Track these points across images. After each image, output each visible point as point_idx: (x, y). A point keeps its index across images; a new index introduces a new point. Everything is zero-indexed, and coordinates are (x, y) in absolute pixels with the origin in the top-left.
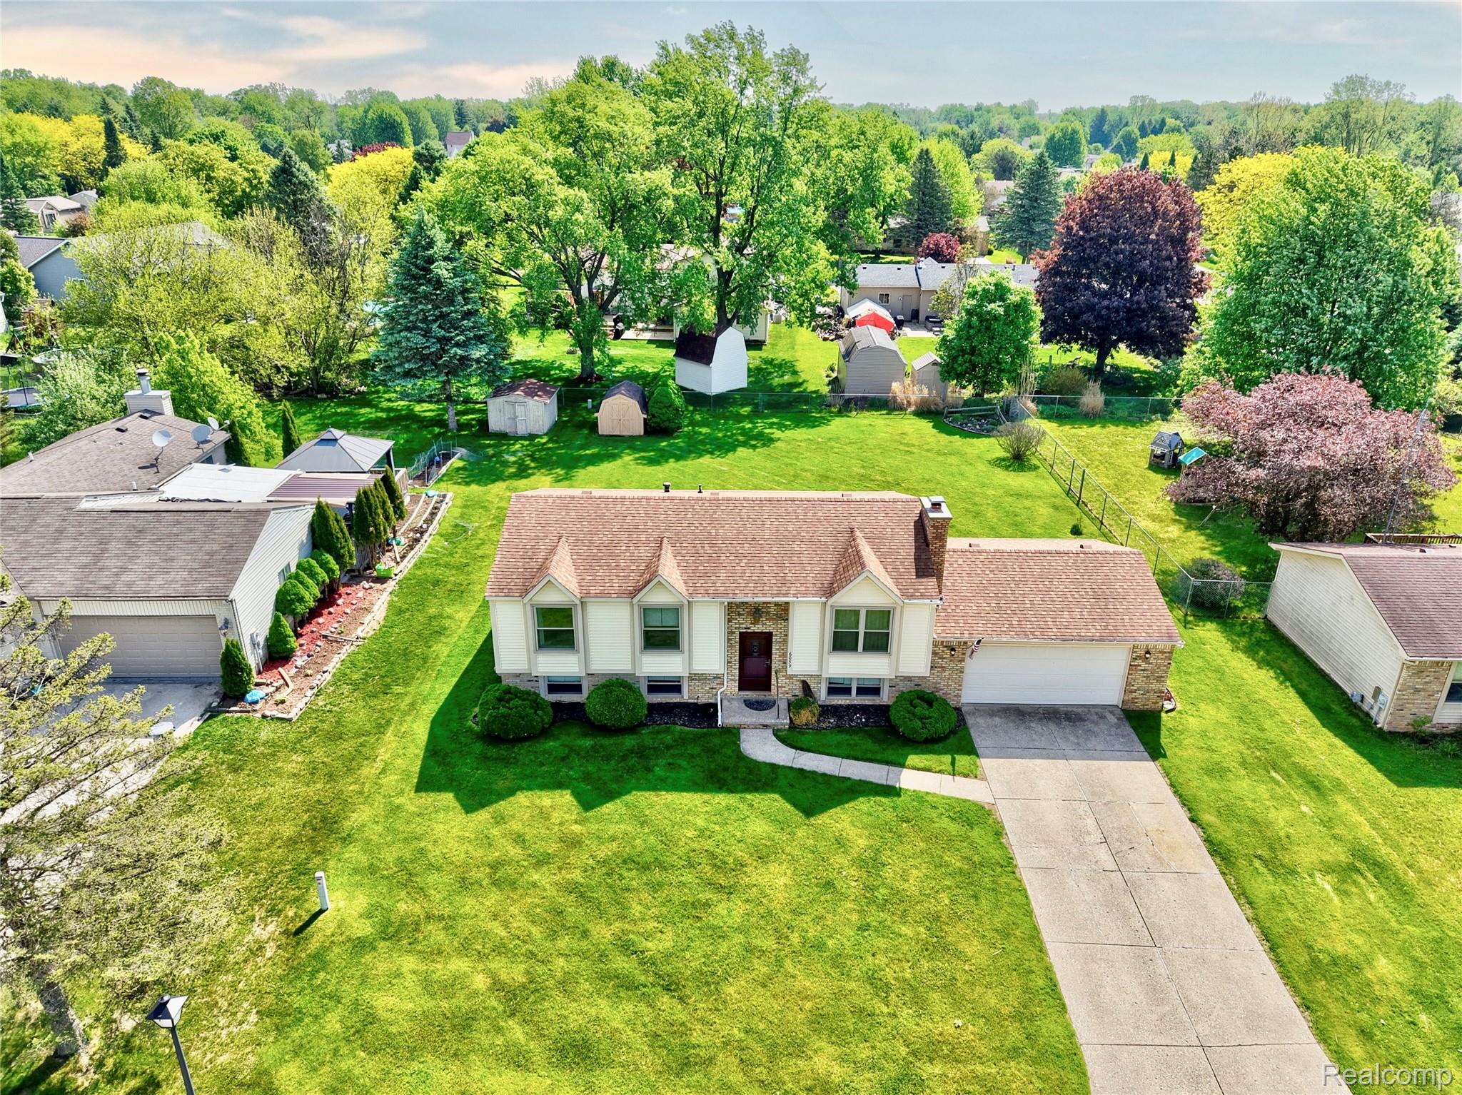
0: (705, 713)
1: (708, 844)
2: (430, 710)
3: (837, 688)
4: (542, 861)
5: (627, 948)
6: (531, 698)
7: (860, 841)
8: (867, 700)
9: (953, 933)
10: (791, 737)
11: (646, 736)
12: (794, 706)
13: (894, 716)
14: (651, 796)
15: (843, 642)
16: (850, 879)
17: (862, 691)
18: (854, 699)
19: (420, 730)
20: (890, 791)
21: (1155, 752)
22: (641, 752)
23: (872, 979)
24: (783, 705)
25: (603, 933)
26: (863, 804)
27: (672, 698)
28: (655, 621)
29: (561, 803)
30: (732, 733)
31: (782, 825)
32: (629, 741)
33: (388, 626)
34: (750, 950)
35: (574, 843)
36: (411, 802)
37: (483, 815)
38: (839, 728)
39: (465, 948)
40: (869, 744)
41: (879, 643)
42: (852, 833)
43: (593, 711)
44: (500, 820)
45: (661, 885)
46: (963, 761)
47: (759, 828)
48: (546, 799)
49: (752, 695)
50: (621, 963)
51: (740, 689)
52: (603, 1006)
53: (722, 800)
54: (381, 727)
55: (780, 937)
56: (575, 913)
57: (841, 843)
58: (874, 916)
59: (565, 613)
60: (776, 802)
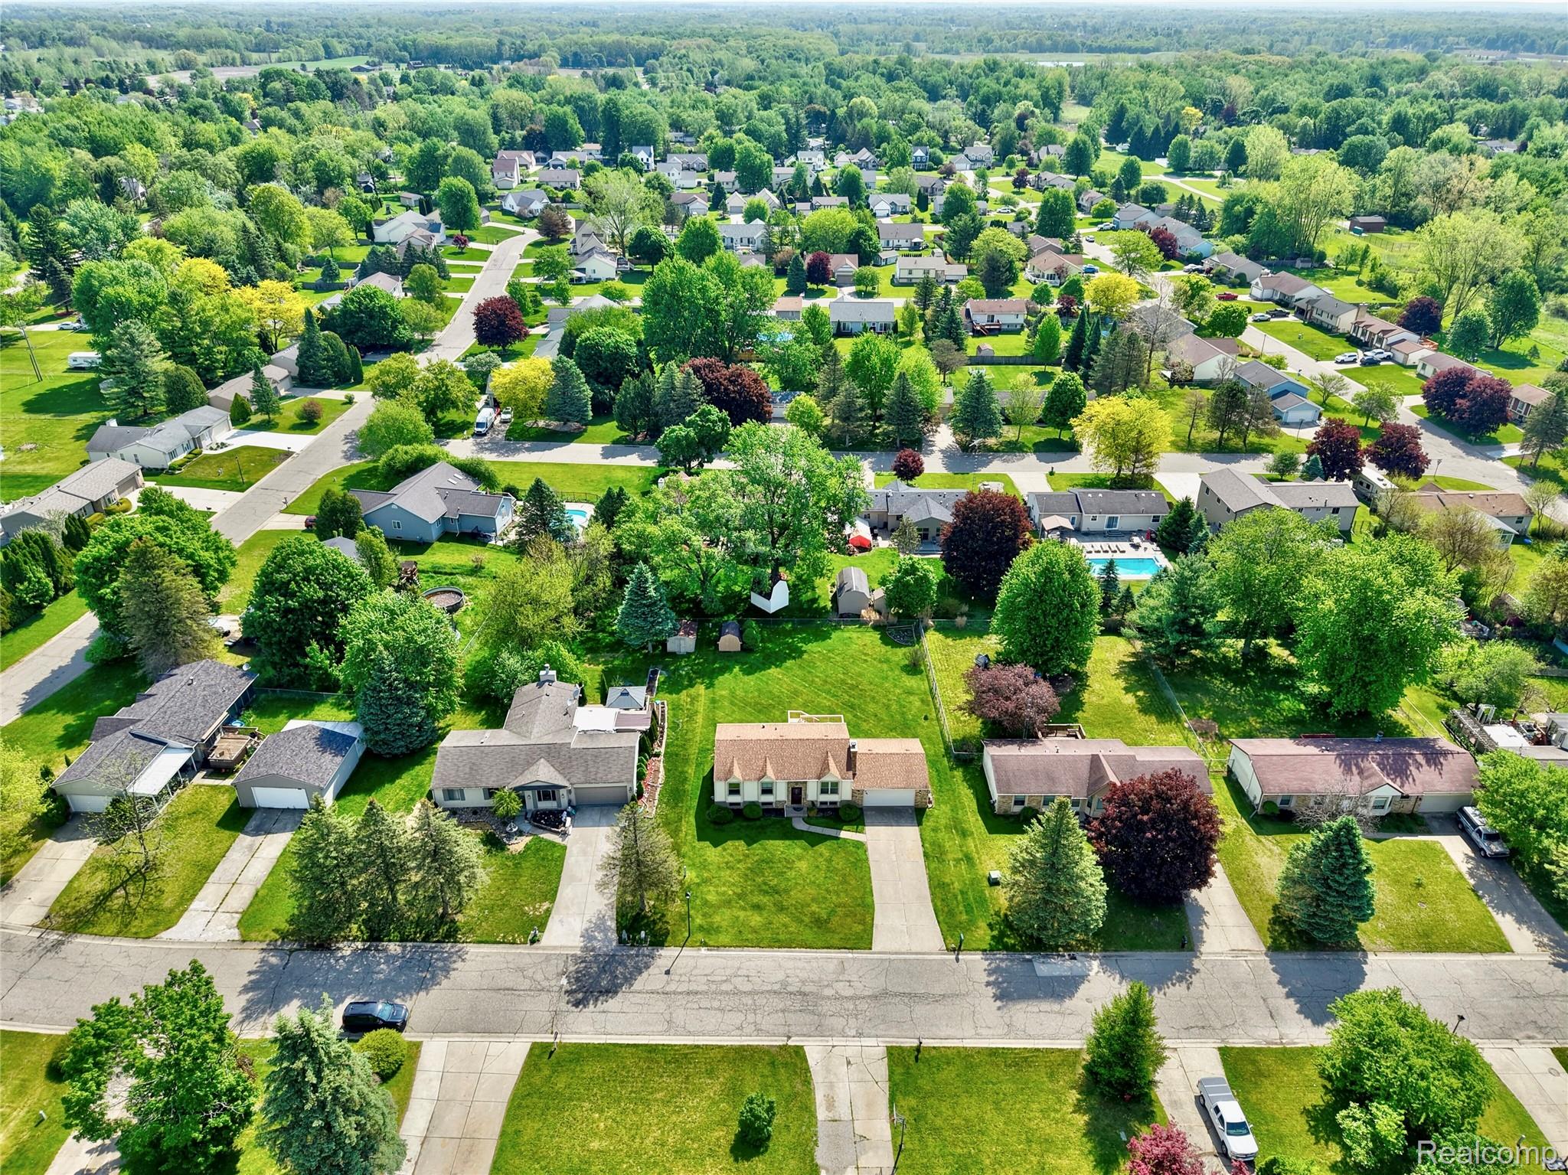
0: (779, 812)
1: (784, 856)
2: (693, 812)
3: (822, 803)
4: (739, 861)
5: (765, 884)
6: (726, 809)
7: (827, 854)
8: (832, 808)
9: (848, 879)
10: (807, 821)
11: (763, 822)
12: (809, 811)
13: (841, 813)
14: (767, 842)
15: (824, 791)
16: (823, 865)
17: (831, 805)
18: (828, 807)
19: (692, 820)
20: (837, 838)
21: (920, 824)
22: (762, 827)
23: (827, 890)
24: (806, 810)
25: (759, 880)
26: (828, 843)
27: (770, 809)
28: (765, 786)
29: (741, 844)
30: (790, 819)
31: (805, 849)
32: (758, 823)
33: (667, 777)
34: (796, 884)
35: (747, 856)
36: (698, 845)
37: (719, 848)
38: (823, 818)
39: (724, 885)
40: (831, 823)
41: (835, 791)
42: (824, 852)
43: (747, 812)
44: (725, 850)
45: (772, 868)
46: (860, 828)
47: (798, 851)
48: (737, 843)
49: (796, 807)
50: (764, 888)
51: (792, 804)
52: (762, 898)
53: (788, 842)
54: (680, 820)
55: (804, 880)
56: (750, 875)
57: (821, 855)
58: (829, 874)
59: (738, 785)
60: (804, 843)
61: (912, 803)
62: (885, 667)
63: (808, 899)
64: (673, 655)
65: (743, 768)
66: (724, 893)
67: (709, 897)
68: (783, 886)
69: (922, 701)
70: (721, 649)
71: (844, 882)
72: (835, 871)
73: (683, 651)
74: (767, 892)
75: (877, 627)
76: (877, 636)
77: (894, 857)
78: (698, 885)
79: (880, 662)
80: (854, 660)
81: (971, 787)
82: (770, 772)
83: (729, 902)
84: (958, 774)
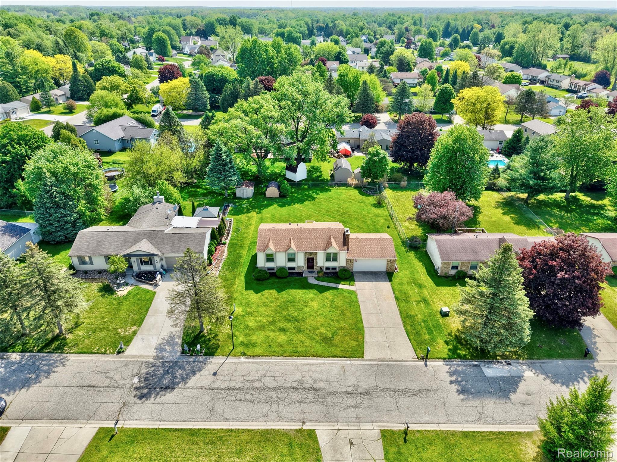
0: (300, 274)
1: (302, 299)
2: (243, 274)
3: (328, 268)
4: (272, 302)
5: (289, 315)
6: (265, 271)
7: (330, 297)
8: (334, 271)
9: (345, 312)
10: (317, 279)
11: (288, 279)
12: (319, 272)
13: (339, 274)
14: (291, 290)
15: (328, 260)
16: (328, 304)
17: (333, 269)
18: (331, 270)
19: (243, 278)
20: (337, 289)
21: (390, 280)
22: (288, 282)
23: (331, 319)
24: (316, 272)
25: (285, 313)
26: (331, 291)
27: (293, 271)
28: (290, 256)
29: (274, 292)
30: (306, 278)
31: (316, 295)
32: (285, 280)
33: (229, 256)
34: (310, 315)
35: (278, 299)
36: (245, 292)
37: (259, 294)
38: (328, 277)
39: (261, 316)
40: (334, 280)
41: (335, 260)
42: (329, 296)
43: (278, 274)
44: (263, 295)
45: (294, 306)
46: (352, 283)
47: (311, 295)
48: (271, 291)
49: (310, 270)
50: (288, 318)
51: (308, 269)
52: (286, 324)
53: (304, 291)
54: (235, 278)
55: (315, 313)
56: (279, 310)
57: (327, 298)
58: (332, 309)
59: (272, 255)
60: (315, 291)
61: (384, 269)
62: (362, 204)
63: (318, 325)
64: (240, 199)
65: (276, 244)
66: (260, 321)
67: (250, 324)
68: (301, 317)
69: (385, 220)
70: (268, 196)
71: (343, 314)
72: (336, 308)
73: (245, 197)
74: (289, 321)
75: (357, 187)
76: (356, 191)
77: (375, 300)
78: (243, 316)
79: (359, 202)
80: (344, 201)
81: (420, 261)
82: (293, 246)
83: (263, 327)
84: (412, 254)
